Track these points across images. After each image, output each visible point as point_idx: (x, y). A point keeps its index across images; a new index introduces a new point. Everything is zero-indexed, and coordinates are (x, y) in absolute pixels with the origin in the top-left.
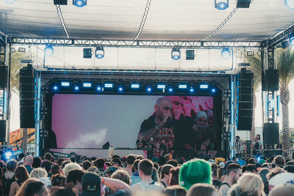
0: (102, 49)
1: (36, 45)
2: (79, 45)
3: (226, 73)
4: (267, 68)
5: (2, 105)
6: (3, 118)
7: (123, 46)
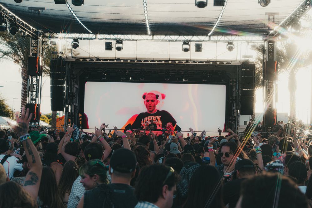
0: (121, 43)
1: (65, 39)
2: (102, 39)
3: (231, 64)
4: (267, 59)
5: (35, 90)
6: (36, 102)
7: (140, 40)
